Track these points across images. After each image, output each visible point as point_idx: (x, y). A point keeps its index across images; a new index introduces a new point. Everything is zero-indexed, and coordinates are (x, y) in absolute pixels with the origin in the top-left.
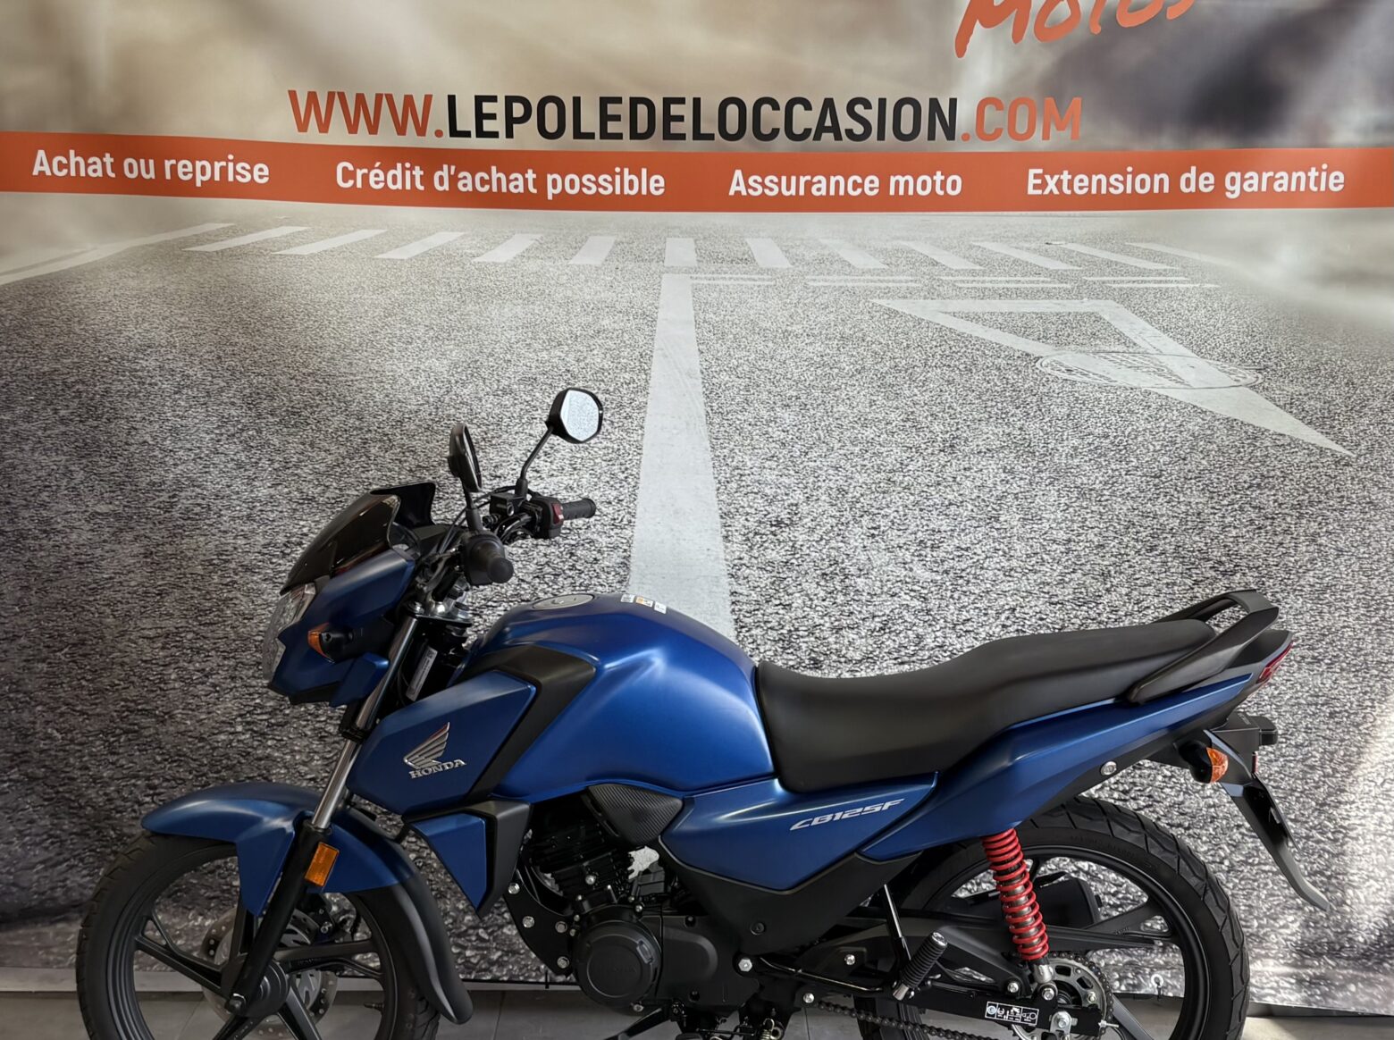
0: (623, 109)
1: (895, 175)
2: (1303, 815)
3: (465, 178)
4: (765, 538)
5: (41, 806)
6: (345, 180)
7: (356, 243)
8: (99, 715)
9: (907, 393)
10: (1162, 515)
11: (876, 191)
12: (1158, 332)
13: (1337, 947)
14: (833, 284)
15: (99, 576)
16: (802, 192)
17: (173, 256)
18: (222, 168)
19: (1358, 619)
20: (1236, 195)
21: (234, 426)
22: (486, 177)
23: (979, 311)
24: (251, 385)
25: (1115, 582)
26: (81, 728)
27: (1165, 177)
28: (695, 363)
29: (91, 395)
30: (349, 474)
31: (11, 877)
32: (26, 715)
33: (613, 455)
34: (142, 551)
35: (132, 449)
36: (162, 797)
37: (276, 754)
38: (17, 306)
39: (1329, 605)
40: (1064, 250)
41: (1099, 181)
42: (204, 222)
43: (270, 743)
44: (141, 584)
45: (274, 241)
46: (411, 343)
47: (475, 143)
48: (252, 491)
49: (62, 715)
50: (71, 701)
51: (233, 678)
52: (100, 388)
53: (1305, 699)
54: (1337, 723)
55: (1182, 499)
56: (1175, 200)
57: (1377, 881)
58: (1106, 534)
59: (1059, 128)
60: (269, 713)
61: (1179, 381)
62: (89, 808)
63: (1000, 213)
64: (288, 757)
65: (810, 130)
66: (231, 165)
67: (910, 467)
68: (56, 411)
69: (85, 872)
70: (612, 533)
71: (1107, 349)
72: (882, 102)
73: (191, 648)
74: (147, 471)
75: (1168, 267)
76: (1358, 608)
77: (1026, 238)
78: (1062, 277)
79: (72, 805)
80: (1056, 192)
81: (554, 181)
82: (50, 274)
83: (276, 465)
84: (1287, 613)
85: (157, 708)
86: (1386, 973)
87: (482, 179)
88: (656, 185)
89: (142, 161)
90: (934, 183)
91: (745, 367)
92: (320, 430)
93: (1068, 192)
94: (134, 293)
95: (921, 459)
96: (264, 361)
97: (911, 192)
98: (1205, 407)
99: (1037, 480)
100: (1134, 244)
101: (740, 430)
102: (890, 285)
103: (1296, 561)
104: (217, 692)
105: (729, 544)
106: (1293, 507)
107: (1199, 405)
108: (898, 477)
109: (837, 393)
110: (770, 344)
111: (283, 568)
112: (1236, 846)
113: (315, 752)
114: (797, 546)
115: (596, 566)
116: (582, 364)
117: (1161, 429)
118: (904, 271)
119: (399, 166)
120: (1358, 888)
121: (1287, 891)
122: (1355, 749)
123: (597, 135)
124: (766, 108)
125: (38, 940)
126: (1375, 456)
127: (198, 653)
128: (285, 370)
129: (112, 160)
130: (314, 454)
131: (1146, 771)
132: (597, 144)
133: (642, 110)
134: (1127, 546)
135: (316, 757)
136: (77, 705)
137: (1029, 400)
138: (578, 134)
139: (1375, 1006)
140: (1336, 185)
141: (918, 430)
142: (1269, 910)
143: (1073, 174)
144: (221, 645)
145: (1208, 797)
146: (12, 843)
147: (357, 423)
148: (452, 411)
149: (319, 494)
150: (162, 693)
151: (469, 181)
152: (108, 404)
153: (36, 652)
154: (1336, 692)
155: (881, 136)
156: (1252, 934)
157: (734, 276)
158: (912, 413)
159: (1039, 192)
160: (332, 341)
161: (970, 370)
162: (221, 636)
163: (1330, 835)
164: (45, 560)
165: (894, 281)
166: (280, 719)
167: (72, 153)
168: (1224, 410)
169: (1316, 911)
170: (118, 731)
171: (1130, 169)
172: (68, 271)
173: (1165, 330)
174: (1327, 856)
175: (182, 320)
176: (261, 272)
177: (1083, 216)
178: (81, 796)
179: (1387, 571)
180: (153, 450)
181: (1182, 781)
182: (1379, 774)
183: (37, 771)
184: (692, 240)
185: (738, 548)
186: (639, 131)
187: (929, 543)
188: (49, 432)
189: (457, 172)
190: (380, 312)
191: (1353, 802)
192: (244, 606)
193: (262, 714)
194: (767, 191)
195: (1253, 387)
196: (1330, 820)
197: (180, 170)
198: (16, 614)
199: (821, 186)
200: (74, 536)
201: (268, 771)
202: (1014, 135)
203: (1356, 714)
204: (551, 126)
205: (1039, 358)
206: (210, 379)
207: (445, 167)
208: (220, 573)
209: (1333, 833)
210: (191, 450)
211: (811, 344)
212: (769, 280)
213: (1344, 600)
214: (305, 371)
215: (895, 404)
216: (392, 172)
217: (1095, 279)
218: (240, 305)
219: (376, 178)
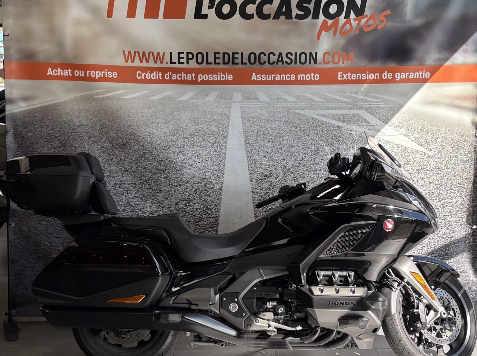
0: (221, 56)
1: (300, 74)
3: (174, 76)
4: (262, 181)
6: (139, 77)
7: (142, 95)
8: (61, 237)
9: (304, 137)
11: (294, 79)
12: (376, 119)
14: (282, 106)
16: (273, 79)
17: (89, 99)
18: (104, 73)
19: (437, 203)
20: (398, 80)
21: (105, 149)
22: (180, 75)
23: (325, 113)
24: (111, 137)
26: (55, 241)
27: (378, 74)
28: (241, 129)
29: (63, 140)
30: (139, 163)
32: (38, 238)
33: (218, 156)
38: (41, 114)
40: (349, 95)
41: (359, 76)
42: (98, 89)
45: (119, 95)
46: (158, 124)
47: (177, 66)
48: (110, 168)
49: (50, 237)
50: (53, 233)
52: (66, 138)
56: (381, 81)
59: (347, 60)
61: (383, 134)
63: (330, 85)
65: (275, 61)
66: (106, 72)
67: (305, 159)
68: (52, 145)
70: (217, 179)
71: (362, 124)
72: (296, 54)
75: (379, 101)
76: (436, 199)
77: (338, 92)
78: (348, 103)
80: (346, 79)
81: (200, 76)
82: (52, 104)
83: (118, 160)
87: (179, 76)
88: (230, 77)
89: (80, 71)
90: (311, 76)
91: (256, 130)
92: (131, 150)
93: (350, 79)
94: (77, 109)
95: (308, 157)
96: (115, 130)
97: (304, 79)
98: (390, 141)
100: (370, 94)
101: (255, 149)
102: (299, 106)
103: (418, 186)
105: (252, 183)
106: (417, 170)
108: (301, 162)
109: (283, 138)
110: (264, 123)
111: (119, 191)
114: (272, 183)
115: (212, 189)
116: (208, 130)
118: (303, 102)
119: (155, 72)
122: (437, 241)
123: (213, 63)
124: (262, 55)
126: (440, 154)
128: (121, 132)
129: (71, 71)
130: (129, 157)
132: (213, 66)
133: (226, 56)
136: (54, 235)
137: (340, 139)
138: (208, 63)
140: (427, 76)
141: (307, 148)
143: (351, 73)
147: (142, 148)
148: (170, 144)
149: (130, 169)
151: (175, 77)
152: (68, 143)
155: (295, 63)
157: (253, 104)
158: (306, 143)
159: (341, 79)
160: (135, 124)
161: (322, 131)
165: (300, 105)
167: (59, 68)
168: (397, 142)
171: (368, 72)
172: (57, 103)
173: (379, 119)
175: (91, 117)
176: (115, 104)
177: (354, 86)
179: (445, 188)
182: (444, 248)
183: (41, 256)
184: (240, 93)
185: (254, 184)
186: (225, 62)
187: (311, 182)
189: (172, 74)
190: (149, 115)
194: (262, 79)
195: (405, 135)
197: (92, 74)
199: (278, 77)
202: (334, 62)
204: (200, 61)
205: (342, 127)
206: (99, 135)
207: (168, 72)
211: (275, 123)
212: (264, 105)
213: (432, 197)
214: (127, 132)
215: (300, 141)
216: (153, 74)
217: (358, 104)
218: (108, 113)
219: (148, 76)
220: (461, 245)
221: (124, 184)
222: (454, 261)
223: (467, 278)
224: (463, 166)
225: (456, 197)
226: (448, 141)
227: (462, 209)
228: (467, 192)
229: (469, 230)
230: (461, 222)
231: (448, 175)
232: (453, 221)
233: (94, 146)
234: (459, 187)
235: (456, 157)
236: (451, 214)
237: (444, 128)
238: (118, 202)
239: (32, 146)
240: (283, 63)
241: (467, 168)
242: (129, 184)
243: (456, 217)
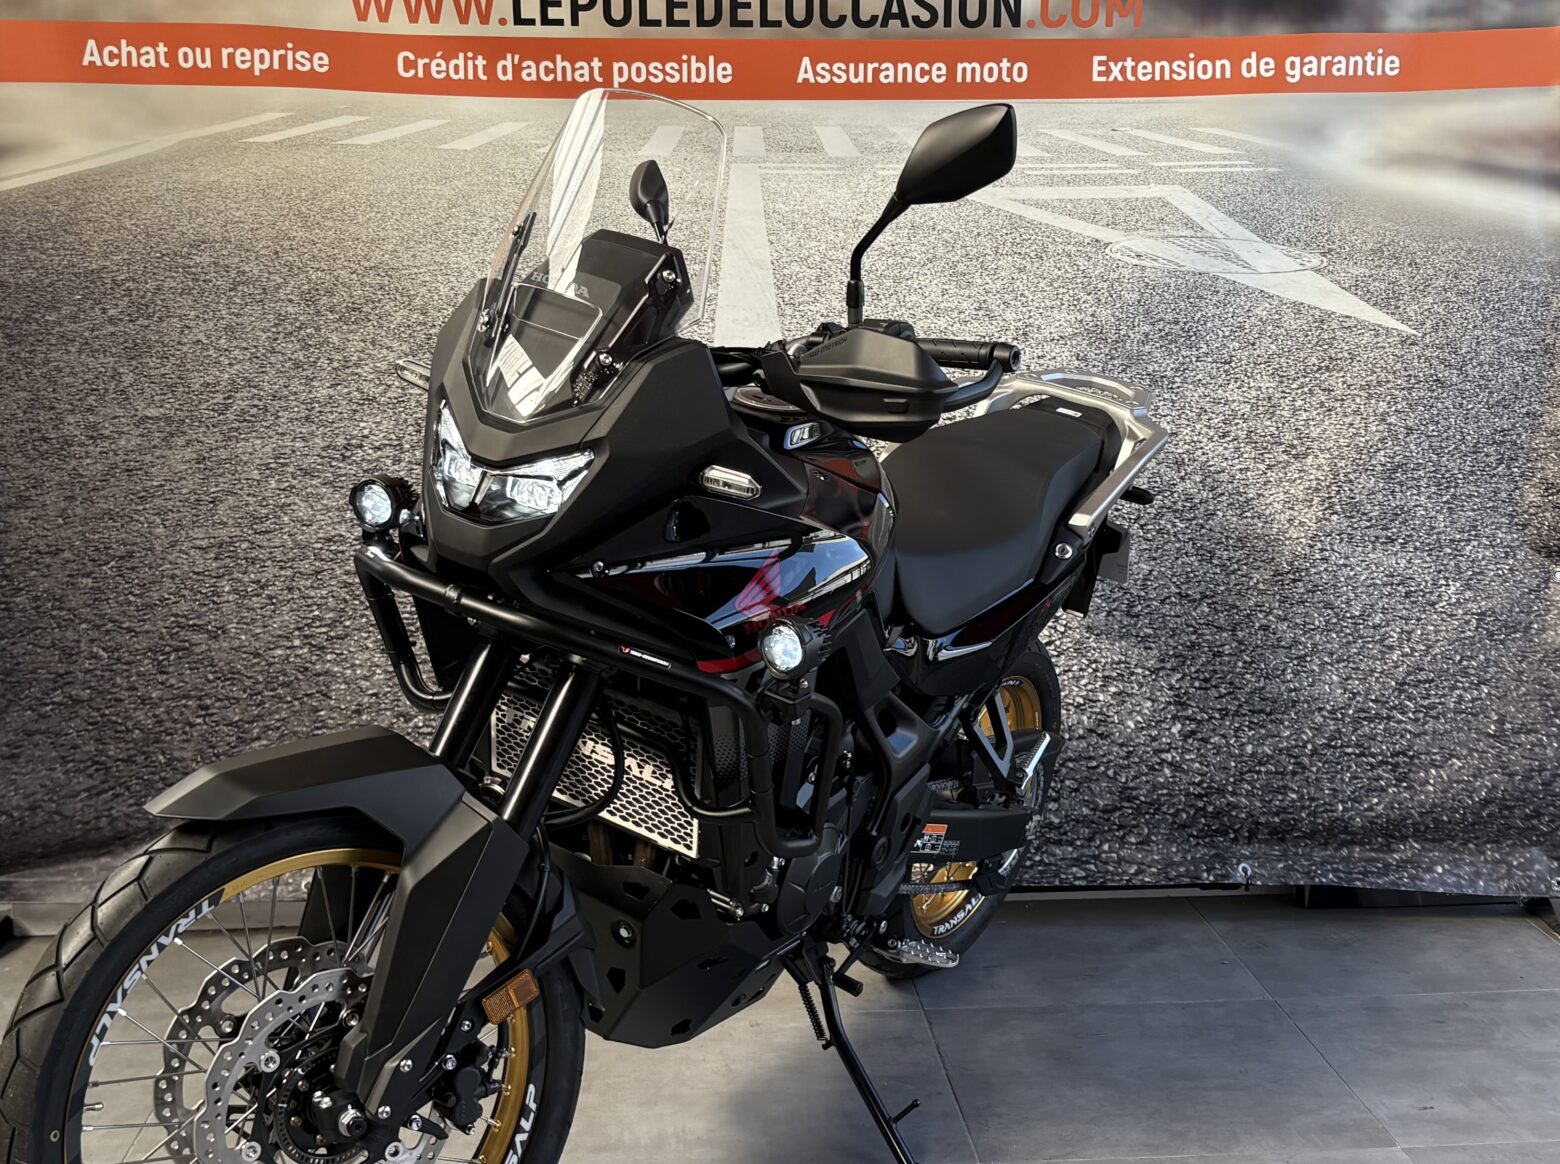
1: (962, 63)
2: (1384, 695)
3: (529, 67)
5: (86, 730)
6: (406, 70)
7: (419, 133)
8: (147, 632)
9: (980, 281)
10: (1234, 401)
11: (943, 79)
12: (1225, 216)
13: (1422, 828)
15: (149, 483)
16: (870, 80)
17: (231, 147)
18: (280, 56)
19: (1429, 497)
20: (1297, 78)
21: (291, 324)
22: (551, 66)
23: (1048, 198)
24: (309, 281)
25: (1189, 470)
26: (128, 646)
27: (1227, 63)
28: (765, 254)
29: (142, 293)
31: (54, 805)
32: (69, 634)
34: (195, 456)
35: (185, 349)
36: (214, 718)
37: (336, 669)
38: (64, 202)
39: (1401, 484)
40: (1130, 136)
41: (1162, 68)
42: (264, 111)
43: (329, 657)
44: (193, 492)
45: (335, 131)
47: (539, 31)
48: (310, 392)
49: (108, 632)
50: (117, 617)
51: (290, 589)
52: (151, 285)
53: (1381, 580)
54: (1413, 602)
55: (1252, 384)
56: (1236, 85)
57: (1459, 759)
58: (1178, 422)
59: (1121, 16)
60: (328, 625)
61: (1247, 266)
62: (137, 732)
63: (1066, 100)
64: (349, 672)
65: (877, 17)
66: (290, 53)
68: (104, 311)
69: (131, 801)
71: (1175, 233)
73: (246, 559)
74: (199, 371)
75: (1232, 152)
76: (1429, 486)
77: (1092, 125)
78: (1128, 163)
79: (119, 728)
80: (1120, 79)
81: (621, 70)
82: (101, 167)
83: (336, 364)
84: (1360, 493)
85: (210, 623)
86: (1471, 854)
87: (546, 67)
88: (724, 73)
89: (198, 50)
90: (1000, 69)
91: (818, 259)
92: (381, 326)
93: (1132, 79)
94: (188, 186)
96: (324, 256)
97: (978, 80)
98: (1272, 292)
99: (1110, 367)
100: (1198, 129)
103: (1367, 441)
104: (274, 604)
106: (1362, 388)
107: (1266, 290)
109: (909, 282)
110: (841, 234)
111: (343, 472)
112: (1318, 729)
113: (377, 666)
117: (1230, 315)
119: (461, 55)
120: (1441, 767)
121: (1370, 773)
122: (1432, 628)
123: (664, 23)
125: (81, 875)
126: (1440, 334)
127: (253, 563)
128: (346, 264)
129: (166, 49)
130: (375, 352)
131: (1226, 658)
132: (664, 32)
134: (1200, 434)
135: (378, 671)
136: (123, 622)
137: (1100, 286)
138: (645, 21)
139: (1462, 886)
140: (1392, 69)
142: (1352, 793)
143: (1137, 61)
144: (278, 554)
145: (1289, 681)
146: (54, 769)
147: (421, 318)
149: (381, 395)
150: (216, 606)
151: (533, 71)
152: (159, 302)
153: (81, 567)
154: (1411, 571)
155: (947, 23)
156: (1337, 819)
157: (804, 166)
158: (985, 301)
159: (1103, 79)
160: (396, 233)
161: (1041, 257)
162: (277, 544)
163: (1411, 715)
164: (93, 468)
166: (340, 631)
167: (124, 42)
168: (1291, 295)
169: (1400, 792)
170: (167, 649)
171: (1192, 56)
172: (119, 165)
173: (1231, 214)
174: (1408, 736)
175: (238, 214)
176: (321, 163)
177: (1148, 103)
178: (129, 718)
179: (1456, 448)
180: (207, 350)
181: (1263, 666)
182: (1456, 652)
183: (82, 693)
184: (760, 128)
186: (706, 18)
188: (97, 333)
189: (521, 61)
191: (1432, 681)
192: (303, 511)
193: (321, 626)
194: (835, 79)
195: (1318, 271)
196: (1410, 699)
197: (238, 59)
198: (60, 526)
199: (889, 74)
200: (123, 442)
201: (328, 687)
202: (1078, 22)
203: (1431, 593)
204: (617, 14)
205: (1108, 244)
206: (266, 275)
207: (509, 56)
208: (277, 477)
209: (1413, 713)
210: (246, 349)
212: (839, 169)
213: (1415, 479)
214: (366, 264)
215: (967, 292)
216: (453, 63)
217: (1161, 164)
218: (300, 197)
219: (438, 68)
220: (1513, 640)
221: (361, 446)
222: (1489, 694)
223: (1537, 749)
224: (1516, 371)
225: (1494, 475)
226: (1467, 284)
227: (1514, 517)
228: (1529, 461)
229: (1538, 586)
230: (1511, 562)
231: (1469, 402)
232: (1483, 559)
233: (251, 315)
234: (1502, 442)
235: (1496, 341)
236: (1476, 535)
237: (1451, 243)
238: (338, 509)
239: (38, 316)
240: (905, 24)
241: (1532, 378)
242: (379, 449)
243: (1493, 547)
